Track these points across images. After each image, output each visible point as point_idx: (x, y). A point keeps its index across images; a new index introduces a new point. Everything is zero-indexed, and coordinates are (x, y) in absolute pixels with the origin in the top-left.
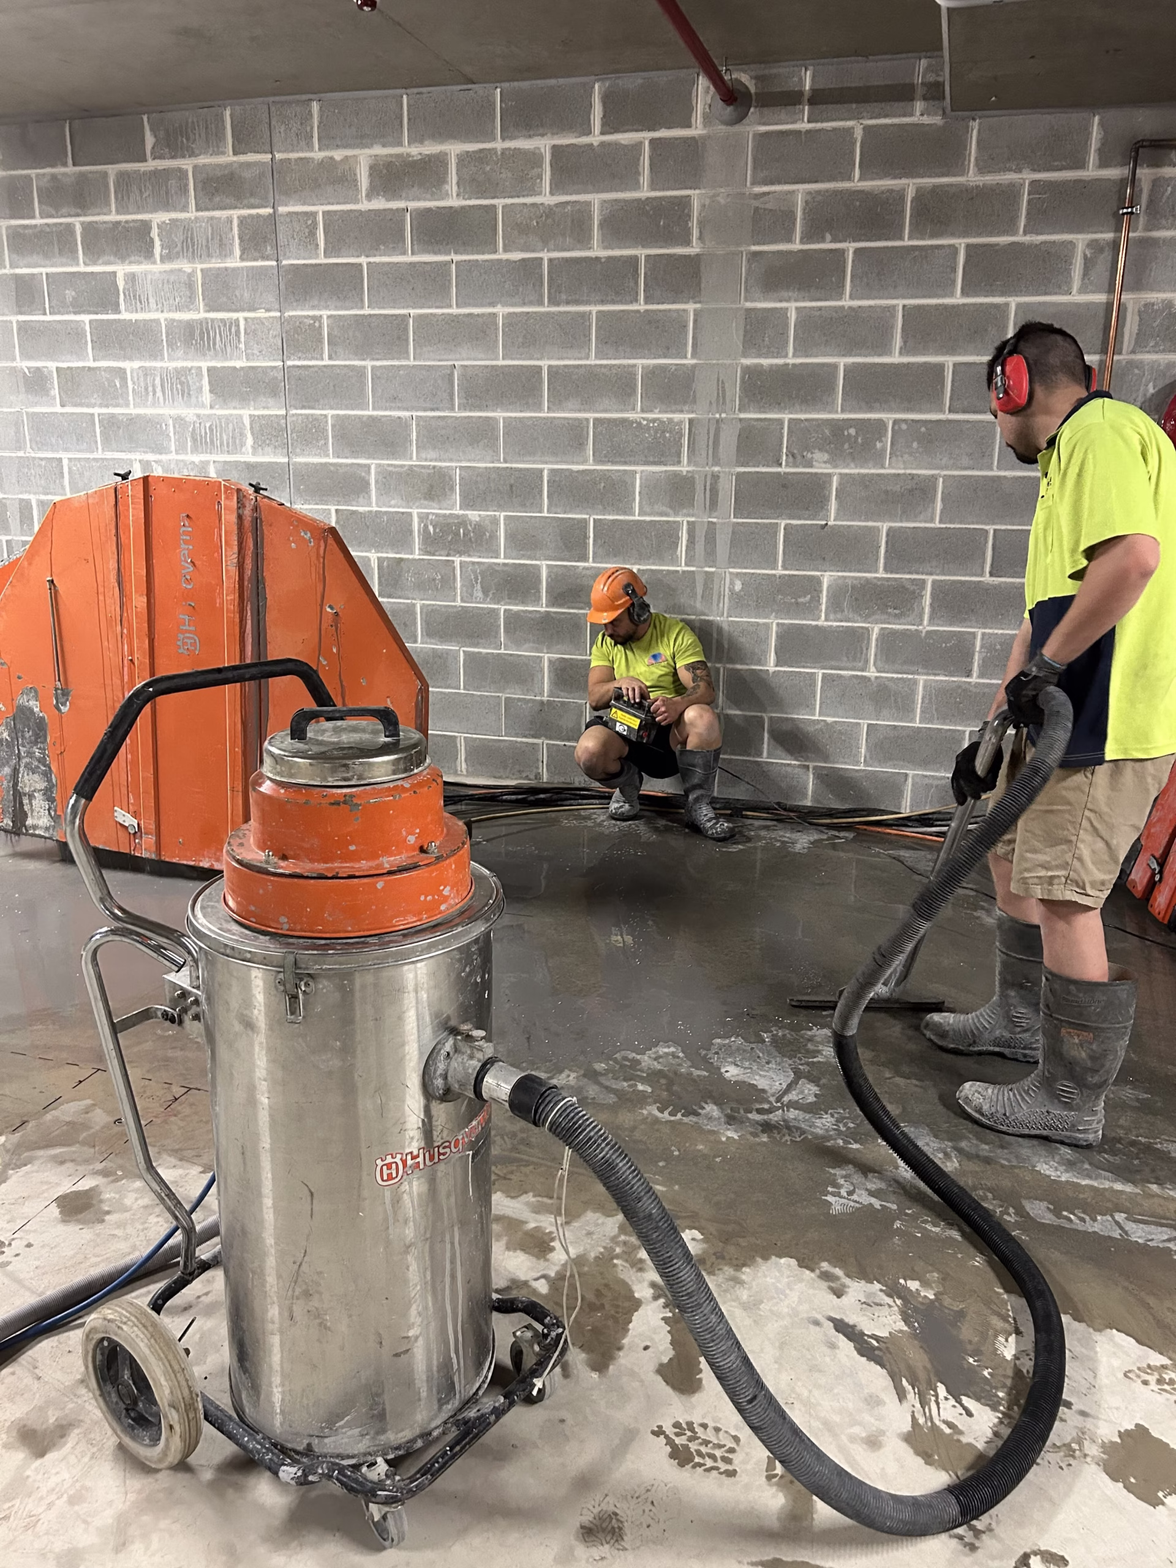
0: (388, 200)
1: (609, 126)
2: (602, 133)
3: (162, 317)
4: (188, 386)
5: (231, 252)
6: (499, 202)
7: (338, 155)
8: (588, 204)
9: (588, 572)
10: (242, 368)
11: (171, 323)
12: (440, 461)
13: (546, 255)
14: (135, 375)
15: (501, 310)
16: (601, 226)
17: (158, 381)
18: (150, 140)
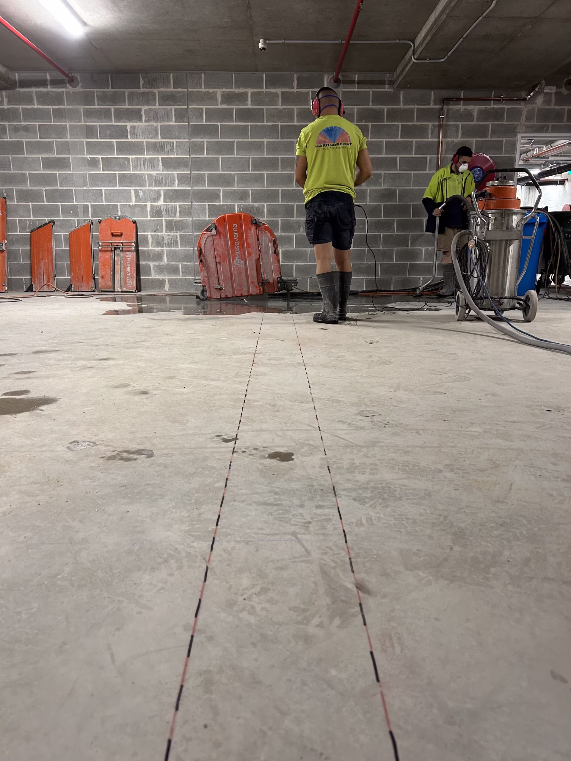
0: (228, 105)
1: (299, 87)
2: (297, 89)
3: (145, 140)
4: (154, 164)
5: (172, 120)
6: (265, 107)
7: (211, 90)
8: (293, 109)
9: (294, 221)
10: (174, 158)
11: (148, 143)
12: (245, 187)
13: (280, 124)
14: (133, 160)
15: (265, 140)
16: (297, 116)
17: (142, 162)
18: (142, 82)
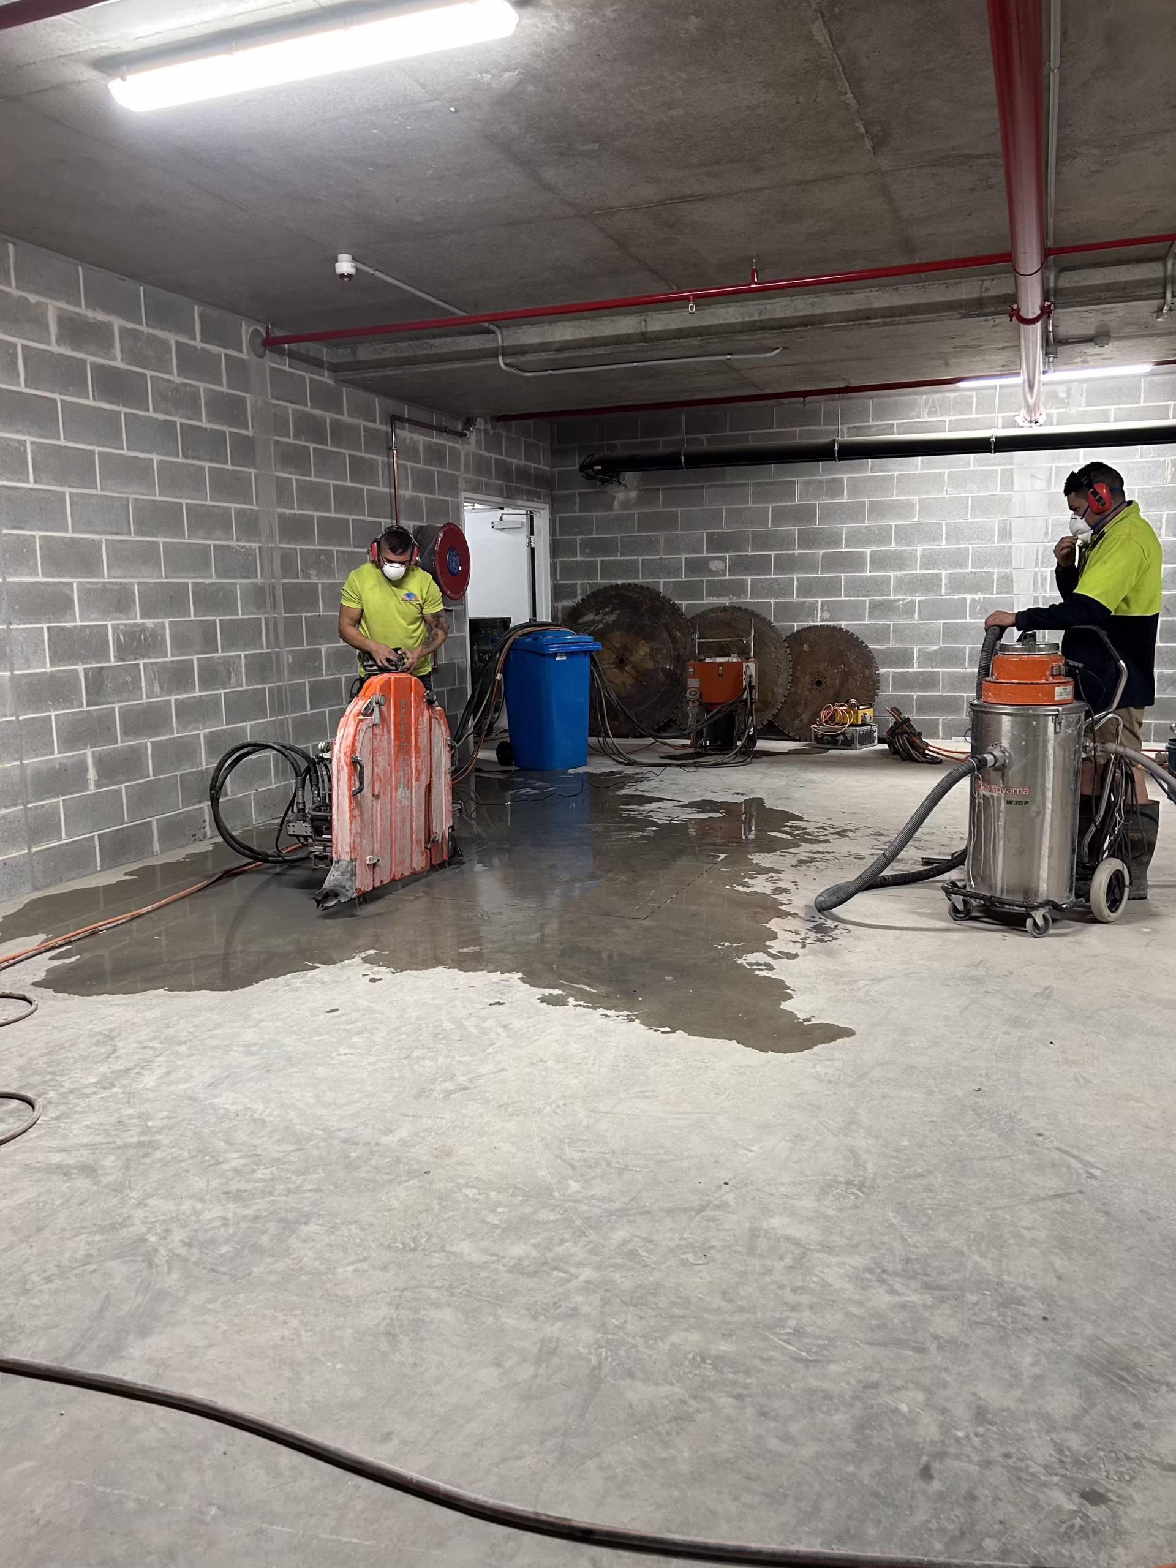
0: (73, 350)
1: (204, 337)
2: (201, 341)
6: (149, 373)
7: (33, 298)
8: (198, 388)
12: (124, 578)
13: (178, 420)
15: (155, 458)
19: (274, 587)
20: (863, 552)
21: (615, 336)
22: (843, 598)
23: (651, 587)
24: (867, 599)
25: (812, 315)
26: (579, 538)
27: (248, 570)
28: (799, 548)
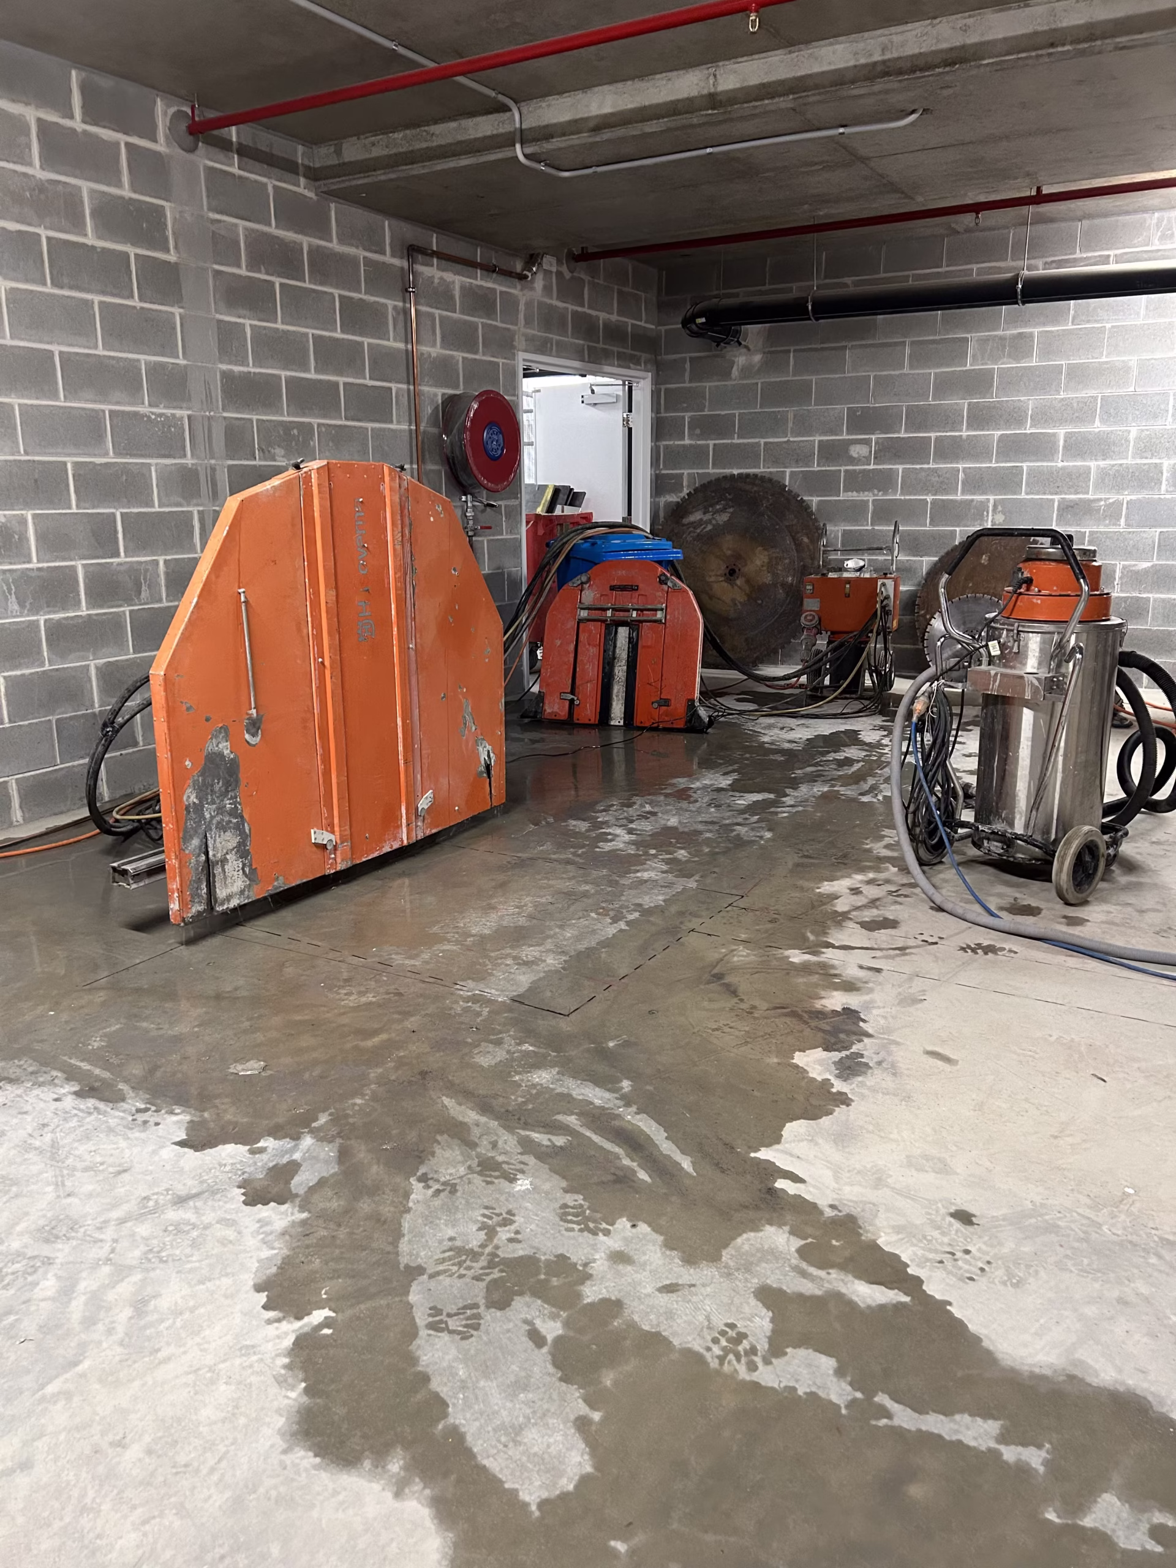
1: (89, 116)
2: (83, 121)
8: (78, 189)
13: (43, 232)
16: (92, 214)
19: (213, 469)
20: (1054, 435)
21: (672, 102)
22: (1023, 496)
23: (775, 478)
24: (1056, 497)
25: (963, 47)
26: (687, 416)
27: (170, 444)
28: (968, 429)
